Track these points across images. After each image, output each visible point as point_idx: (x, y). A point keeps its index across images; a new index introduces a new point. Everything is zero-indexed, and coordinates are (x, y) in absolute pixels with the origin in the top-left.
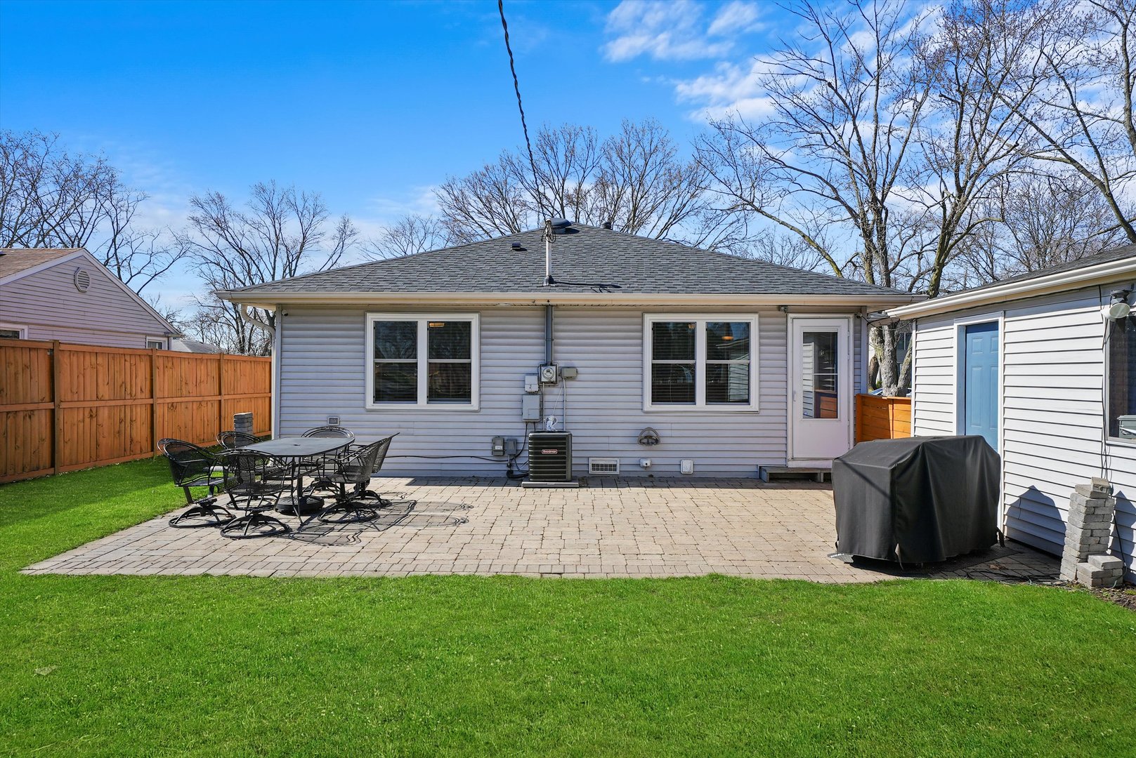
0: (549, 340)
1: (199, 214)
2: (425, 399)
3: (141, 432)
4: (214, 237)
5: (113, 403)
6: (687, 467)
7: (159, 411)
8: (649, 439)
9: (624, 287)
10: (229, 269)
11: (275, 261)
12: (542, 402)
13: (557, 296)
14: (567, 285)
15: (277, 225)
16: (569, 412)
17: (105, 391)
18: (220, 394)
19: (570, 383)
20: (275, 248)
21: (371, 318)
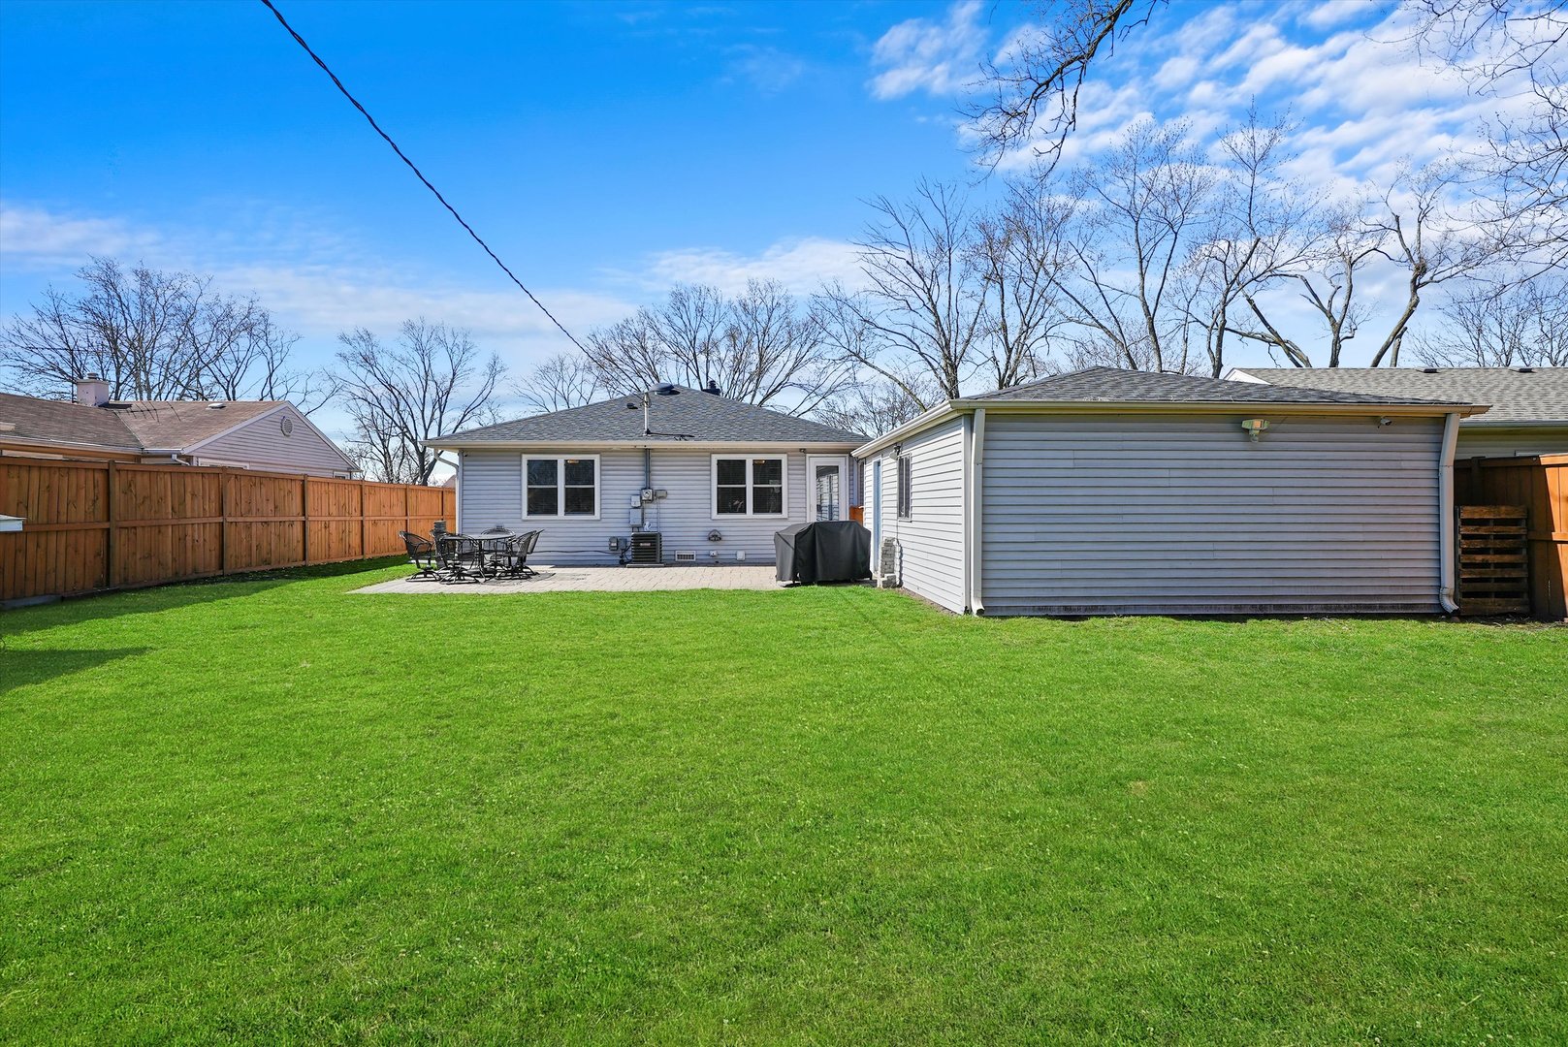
0: (648, 472)
1: (347, 349)
2: (563, 513)
3: (355, 540)
4: (362, 372)
5: (339, 518)
6: (741, 556)
7: (366, 525)
8: (715, 537)
9: (697, 437)
10: (377, 404)
11: (424, 396)
12: (643, 514)
13: (651, 443)
14: (658, 436)
15: (426, 362)
16: (662, 520)
17: (333, 510)
18: (407, 515)
19: (662, 501)
20: (424, 384)
21: (525, 458)
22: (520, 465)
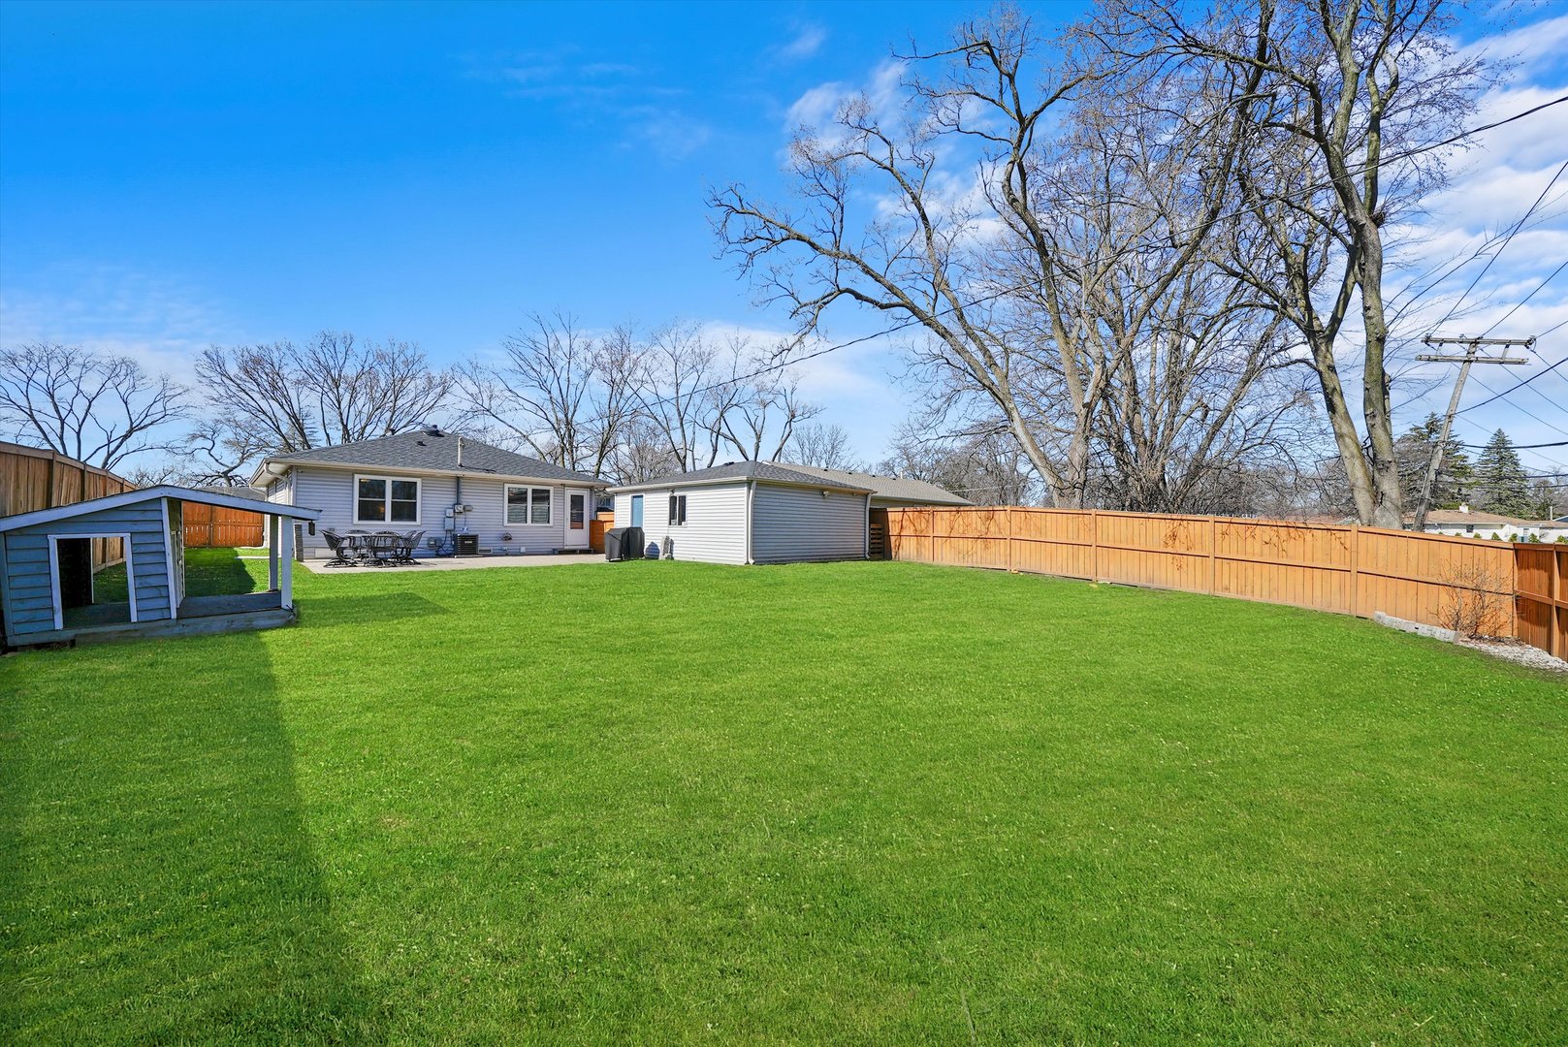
0: (458, 493)
2: (390, 519)
6: (523, 550)
8: (507, 538)
9: (495, 471)
12: (457, 522)
13: (460, 473)
14: (470, 468)
16: (474, 526)
19: (468, 513)
21: (357, 477)
22: (353, 482)
